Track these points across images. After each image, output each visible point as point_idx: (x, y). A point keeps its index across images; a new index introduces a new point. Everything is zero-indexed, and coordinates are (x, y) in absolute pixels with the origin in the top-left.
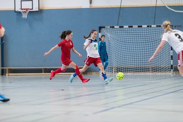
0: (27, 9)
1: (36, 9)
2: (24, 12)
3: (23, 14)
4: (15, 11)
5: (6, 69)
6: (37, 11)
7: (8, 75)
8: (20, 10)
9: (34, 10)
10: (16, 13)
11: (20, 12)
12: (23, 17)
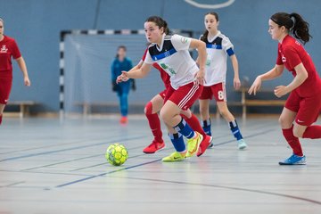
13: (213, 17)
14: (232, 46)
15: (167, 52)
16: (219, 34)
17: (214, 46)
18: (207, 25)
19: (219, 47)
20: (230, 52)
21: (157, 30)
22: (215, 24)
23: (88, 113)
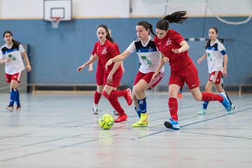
0: (58, 18)
1: (68, 18)
2: (55, 21)
3: (53, 23)
4: (44, 21)
5: (32, 86)
9: (66, 19)
10: (45, 23)
11: (49, 22)
12: (53, 27)
13: (214, 31)
14: (224, 49)
15: (150, 49)
16: (217, 41)
17: (213, 48)
18: (210, 35)
19: (216, 49)
20: (223, 52)
21: (145, 32)
22: (215, 35)
23: (157, 91)
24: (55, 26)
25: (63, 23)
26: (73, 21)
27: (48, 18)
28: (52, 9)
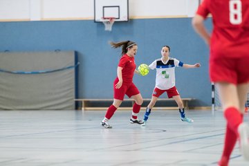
0: (111, 19)
1: (123, 18)
2: (108, 22)
3: (106, 24)
4: (95, 22)
5: (81, 102)
6: (125, 21)
7: (85, 110)
8: (102, 20)
9: (121, 19)
10: (96, 24)
11: (101, 23)
12: (106, 29)
24: (109, 28)
25: (118, 24)
26: (130, 21)
27: (99, 18)
28: (104, 7)
